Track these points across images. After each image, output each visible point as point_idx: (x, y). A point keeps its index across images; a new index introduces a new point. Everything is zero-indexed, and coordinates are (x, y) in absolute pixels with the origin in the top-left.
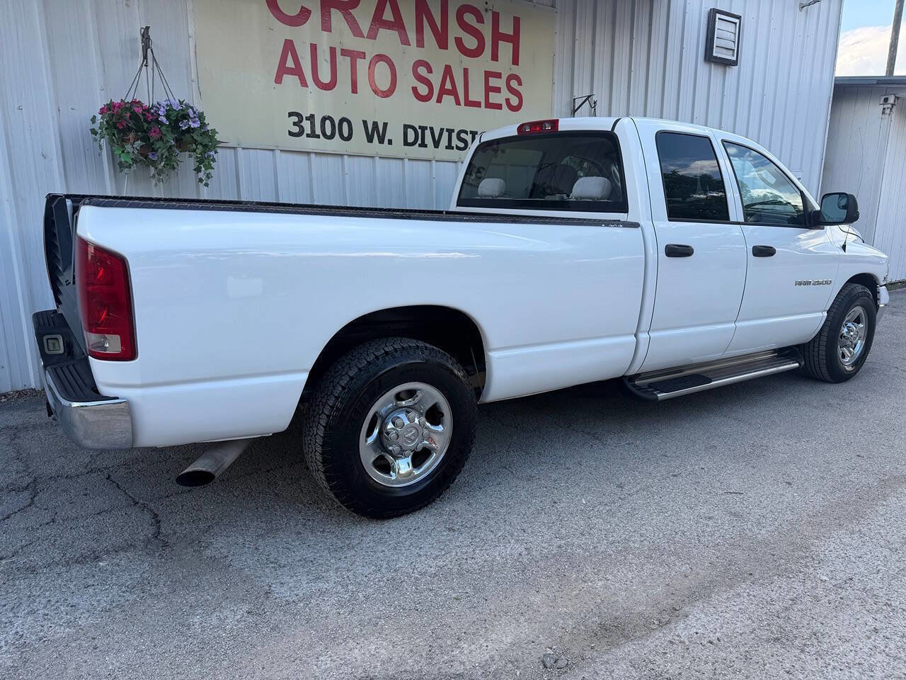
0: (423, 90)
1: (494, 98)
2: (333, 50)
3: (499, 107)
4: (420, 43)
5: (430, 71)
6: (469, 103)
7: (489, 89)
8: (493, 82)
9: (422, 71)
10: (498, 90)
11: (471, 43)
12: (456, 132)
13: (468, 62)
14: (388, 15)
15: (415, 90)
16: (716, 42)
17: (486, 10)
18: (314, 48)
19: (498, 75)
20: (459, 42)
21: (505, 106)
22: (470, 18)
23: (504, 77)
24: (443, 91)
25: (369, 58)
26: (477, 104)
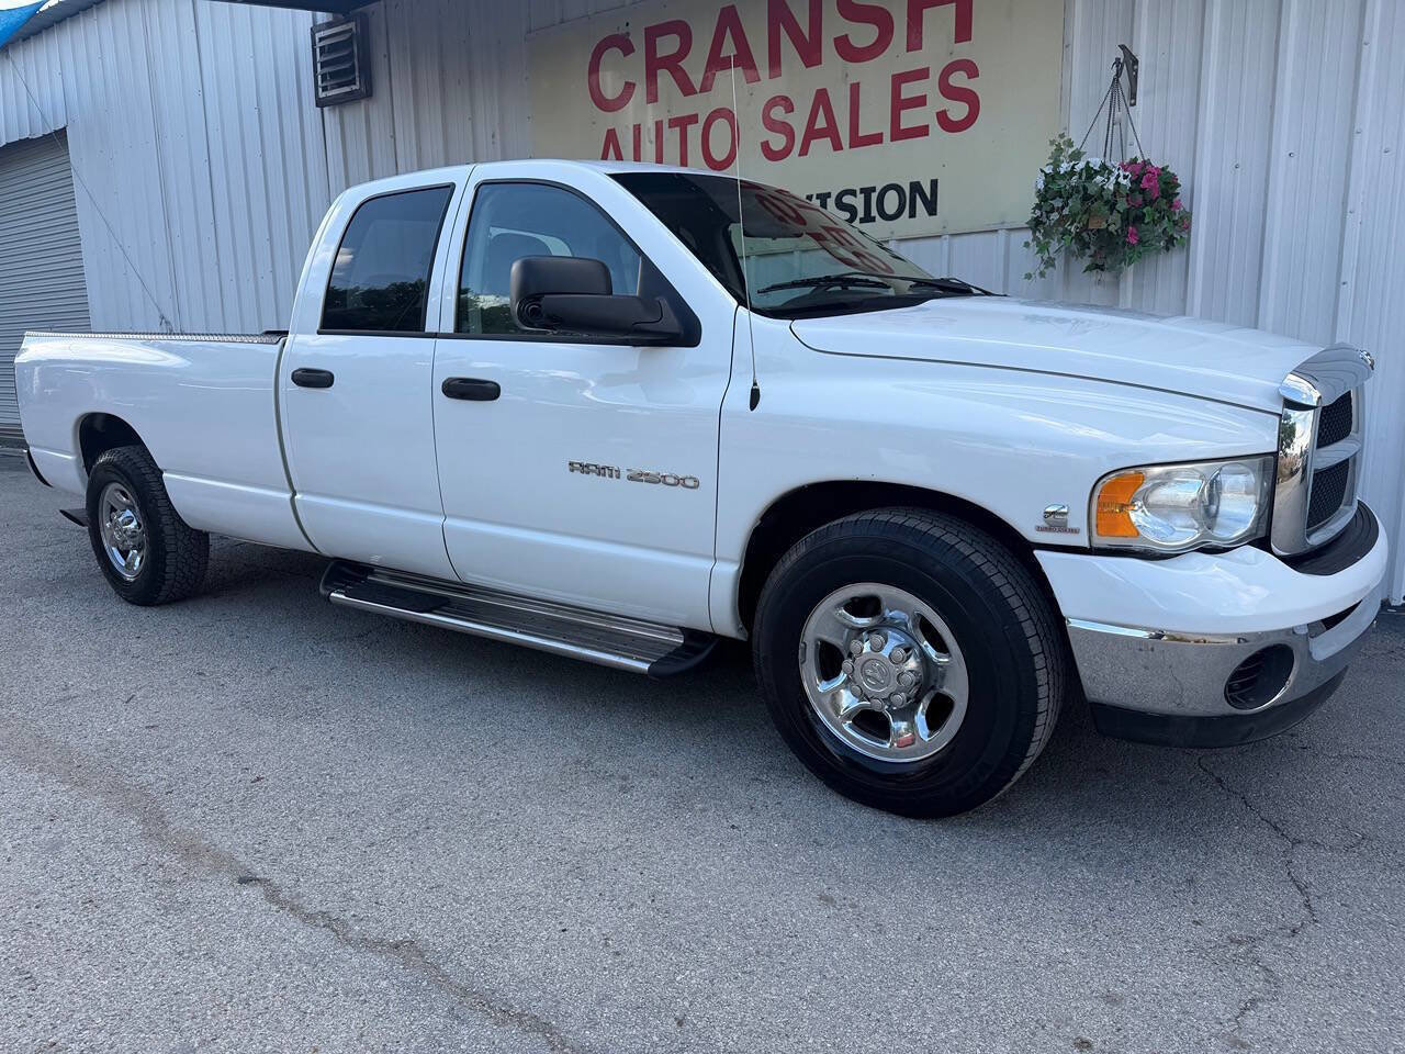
0: (778, 141)
1: (909, 119)
2: (659, 126)
3: (922, 131)
4: (775, 69)
5: (790, 108)
6: (858, 141)
7: (899, 105)
8: (909, 90)
9: (778, 113)
10: (920, 101)
11: (864, 34)
12: (834, 196)
13: (859, 71)
14: (729, 47)
15: (766, 147)
18: (637, 129)
19: (922, 74)
20: (842, 43)
21: (935, 128)
23: (935, 76)
24: (812, 133)
25: (702, 120)
26: (876, 139)
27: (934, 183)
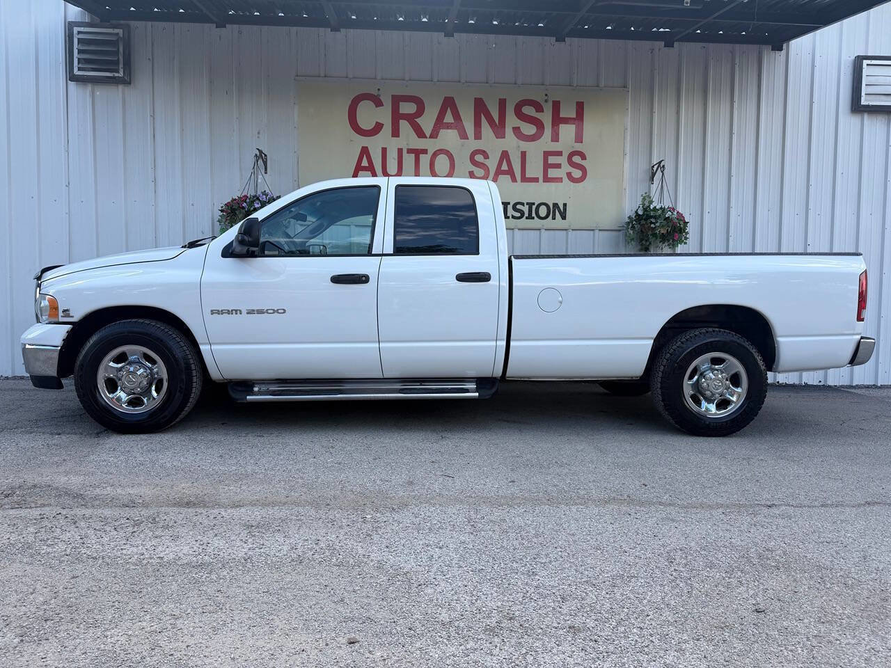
0: (479, 171)
1: (552, 173)
2: (400, 151)
4: (478, 136)
5: (486, 157)
6: (524, 179)
7: (547, 166)
8: (552, 160)
9: (479, 158)
10: (558, 166)
11: (529, 129)
12: (511, 204)
13: (525, 146)
14: (449, 118)
15: (470, 173)
16: (864, 90)
17: (546, 101)
18: (384, 151)
19: (559, 154)
20: (516, 130)
21: (566, 180)
22: (529, 111)
23: (565, 155)
24: (499, 172)
25: (430, 153)
26: (536, 180)
27: (565, 205)
